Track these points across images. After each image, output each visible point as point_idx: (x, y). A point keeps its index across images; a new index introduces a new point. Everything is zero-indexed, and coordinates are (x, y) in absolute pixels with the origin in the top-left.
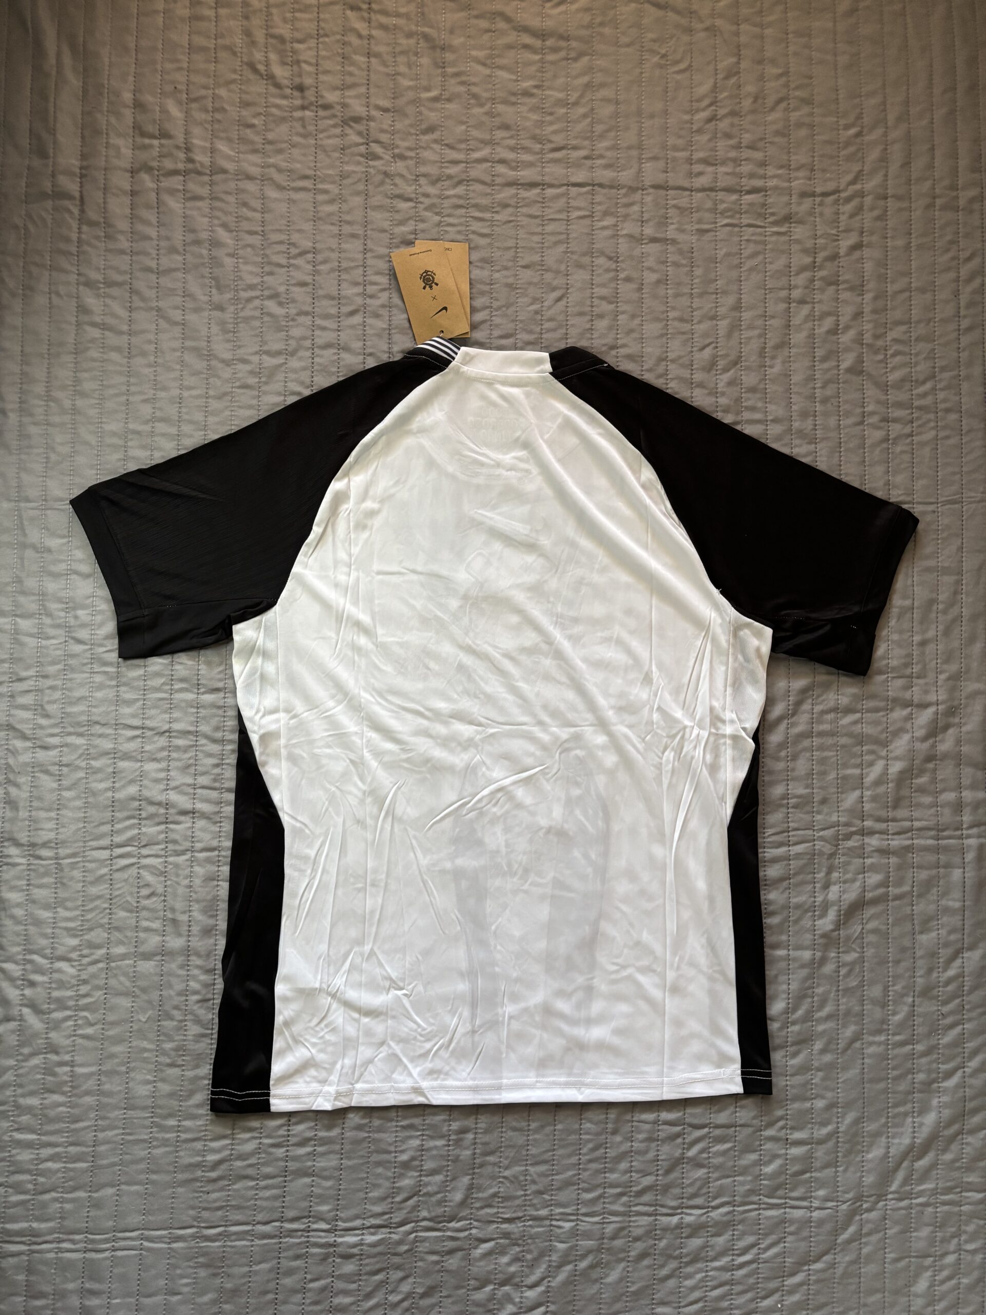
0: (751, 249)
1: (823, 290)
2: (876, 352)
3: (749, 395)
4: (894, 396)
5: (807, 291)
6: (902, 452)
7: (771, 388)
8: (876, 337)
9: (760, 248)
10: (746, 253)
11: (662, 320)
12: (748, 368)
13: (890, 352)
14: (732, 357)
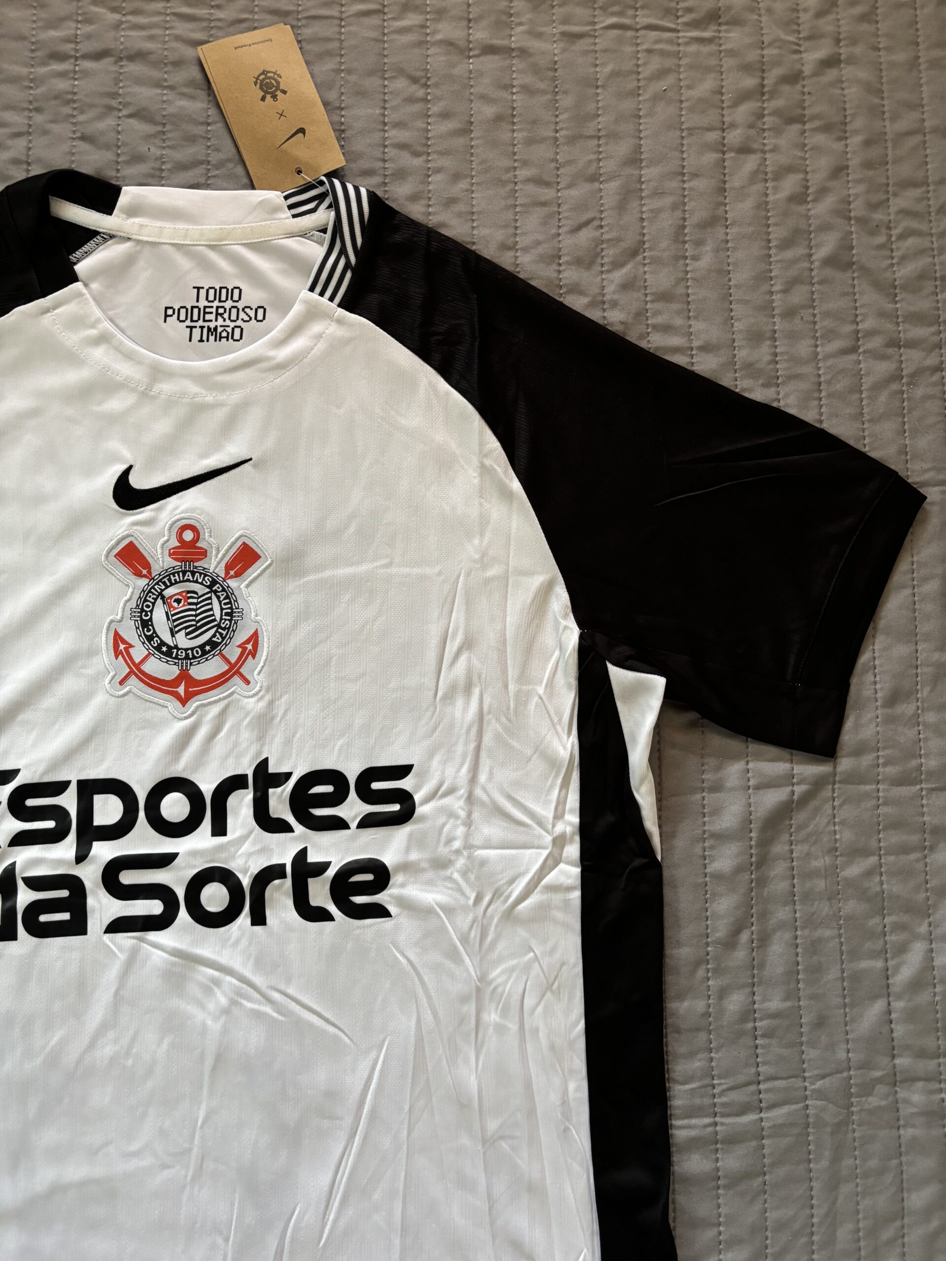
0: (655, 64)
1: (777, 131)
2: (873, 232)
3: (659, 306)
4: (907, 304)
5: (752, 132)
6: (927, 397)
7: (696, 293)
8: (874, 207)
9: (669, 63)
10: (646, 72)
11: (503, 183)
12: (656, 261)
13: (895, 232)
14: (629, 242)
